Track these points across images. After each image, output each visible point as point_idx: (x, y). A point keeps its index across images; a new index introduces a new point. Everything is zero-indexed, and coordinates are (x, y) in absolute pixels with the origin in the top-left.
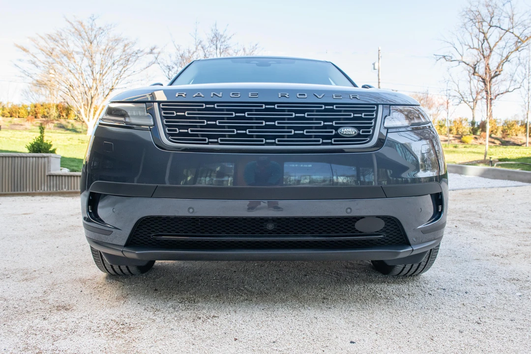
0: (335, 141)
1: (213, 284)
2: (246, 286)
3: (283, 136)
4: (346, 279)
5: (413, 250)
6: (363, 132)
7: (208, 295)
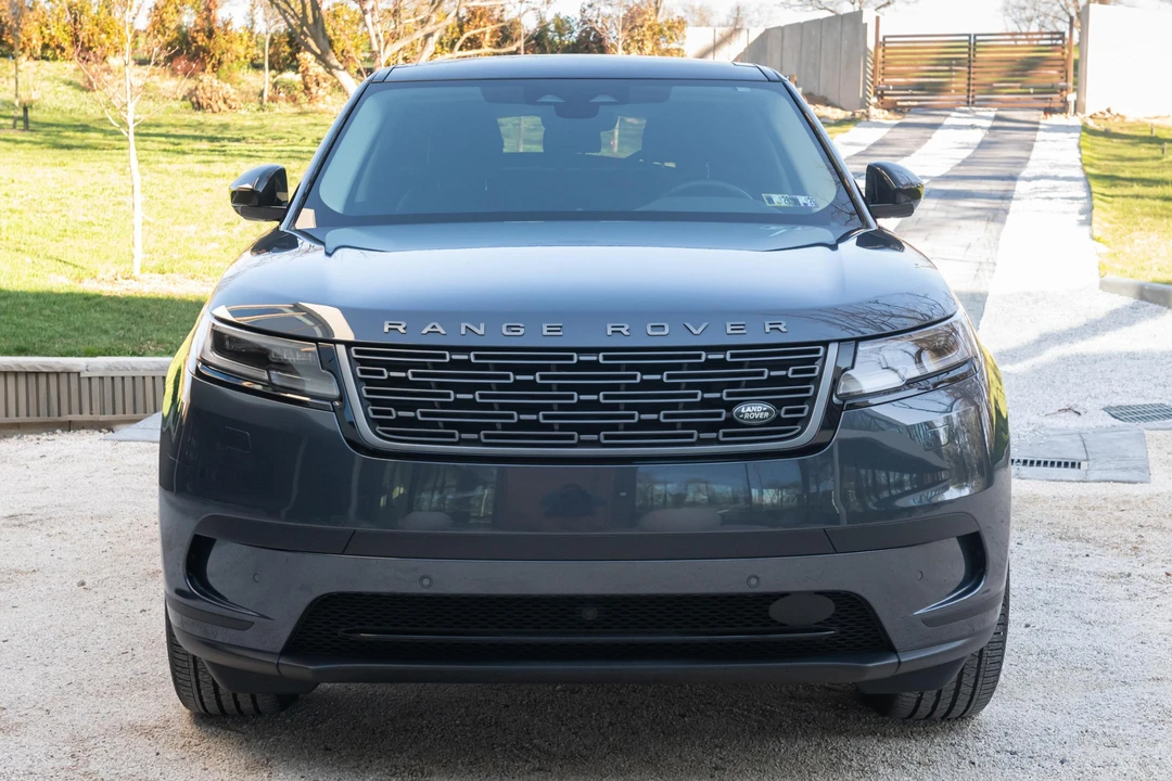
0: (725, 435)
1: (456, 736)
2: (535, 741)
3: (615, 427)
4: (781, 726)
5: (899, 662)
6: (787, 412)
7: (449, 760)
